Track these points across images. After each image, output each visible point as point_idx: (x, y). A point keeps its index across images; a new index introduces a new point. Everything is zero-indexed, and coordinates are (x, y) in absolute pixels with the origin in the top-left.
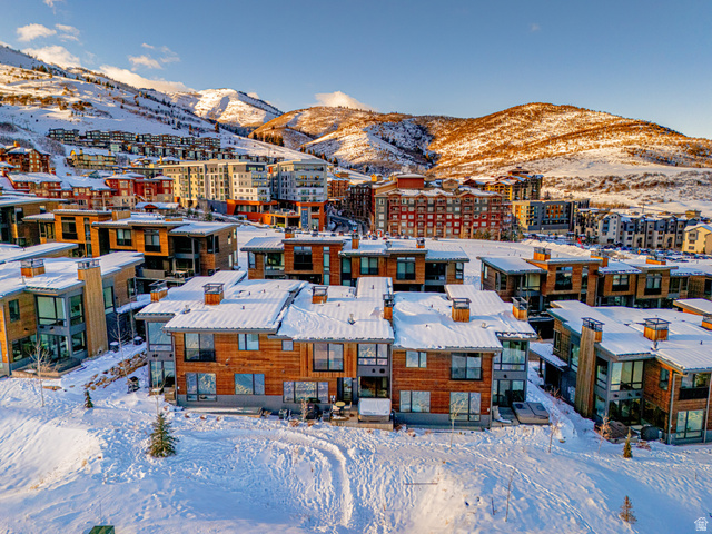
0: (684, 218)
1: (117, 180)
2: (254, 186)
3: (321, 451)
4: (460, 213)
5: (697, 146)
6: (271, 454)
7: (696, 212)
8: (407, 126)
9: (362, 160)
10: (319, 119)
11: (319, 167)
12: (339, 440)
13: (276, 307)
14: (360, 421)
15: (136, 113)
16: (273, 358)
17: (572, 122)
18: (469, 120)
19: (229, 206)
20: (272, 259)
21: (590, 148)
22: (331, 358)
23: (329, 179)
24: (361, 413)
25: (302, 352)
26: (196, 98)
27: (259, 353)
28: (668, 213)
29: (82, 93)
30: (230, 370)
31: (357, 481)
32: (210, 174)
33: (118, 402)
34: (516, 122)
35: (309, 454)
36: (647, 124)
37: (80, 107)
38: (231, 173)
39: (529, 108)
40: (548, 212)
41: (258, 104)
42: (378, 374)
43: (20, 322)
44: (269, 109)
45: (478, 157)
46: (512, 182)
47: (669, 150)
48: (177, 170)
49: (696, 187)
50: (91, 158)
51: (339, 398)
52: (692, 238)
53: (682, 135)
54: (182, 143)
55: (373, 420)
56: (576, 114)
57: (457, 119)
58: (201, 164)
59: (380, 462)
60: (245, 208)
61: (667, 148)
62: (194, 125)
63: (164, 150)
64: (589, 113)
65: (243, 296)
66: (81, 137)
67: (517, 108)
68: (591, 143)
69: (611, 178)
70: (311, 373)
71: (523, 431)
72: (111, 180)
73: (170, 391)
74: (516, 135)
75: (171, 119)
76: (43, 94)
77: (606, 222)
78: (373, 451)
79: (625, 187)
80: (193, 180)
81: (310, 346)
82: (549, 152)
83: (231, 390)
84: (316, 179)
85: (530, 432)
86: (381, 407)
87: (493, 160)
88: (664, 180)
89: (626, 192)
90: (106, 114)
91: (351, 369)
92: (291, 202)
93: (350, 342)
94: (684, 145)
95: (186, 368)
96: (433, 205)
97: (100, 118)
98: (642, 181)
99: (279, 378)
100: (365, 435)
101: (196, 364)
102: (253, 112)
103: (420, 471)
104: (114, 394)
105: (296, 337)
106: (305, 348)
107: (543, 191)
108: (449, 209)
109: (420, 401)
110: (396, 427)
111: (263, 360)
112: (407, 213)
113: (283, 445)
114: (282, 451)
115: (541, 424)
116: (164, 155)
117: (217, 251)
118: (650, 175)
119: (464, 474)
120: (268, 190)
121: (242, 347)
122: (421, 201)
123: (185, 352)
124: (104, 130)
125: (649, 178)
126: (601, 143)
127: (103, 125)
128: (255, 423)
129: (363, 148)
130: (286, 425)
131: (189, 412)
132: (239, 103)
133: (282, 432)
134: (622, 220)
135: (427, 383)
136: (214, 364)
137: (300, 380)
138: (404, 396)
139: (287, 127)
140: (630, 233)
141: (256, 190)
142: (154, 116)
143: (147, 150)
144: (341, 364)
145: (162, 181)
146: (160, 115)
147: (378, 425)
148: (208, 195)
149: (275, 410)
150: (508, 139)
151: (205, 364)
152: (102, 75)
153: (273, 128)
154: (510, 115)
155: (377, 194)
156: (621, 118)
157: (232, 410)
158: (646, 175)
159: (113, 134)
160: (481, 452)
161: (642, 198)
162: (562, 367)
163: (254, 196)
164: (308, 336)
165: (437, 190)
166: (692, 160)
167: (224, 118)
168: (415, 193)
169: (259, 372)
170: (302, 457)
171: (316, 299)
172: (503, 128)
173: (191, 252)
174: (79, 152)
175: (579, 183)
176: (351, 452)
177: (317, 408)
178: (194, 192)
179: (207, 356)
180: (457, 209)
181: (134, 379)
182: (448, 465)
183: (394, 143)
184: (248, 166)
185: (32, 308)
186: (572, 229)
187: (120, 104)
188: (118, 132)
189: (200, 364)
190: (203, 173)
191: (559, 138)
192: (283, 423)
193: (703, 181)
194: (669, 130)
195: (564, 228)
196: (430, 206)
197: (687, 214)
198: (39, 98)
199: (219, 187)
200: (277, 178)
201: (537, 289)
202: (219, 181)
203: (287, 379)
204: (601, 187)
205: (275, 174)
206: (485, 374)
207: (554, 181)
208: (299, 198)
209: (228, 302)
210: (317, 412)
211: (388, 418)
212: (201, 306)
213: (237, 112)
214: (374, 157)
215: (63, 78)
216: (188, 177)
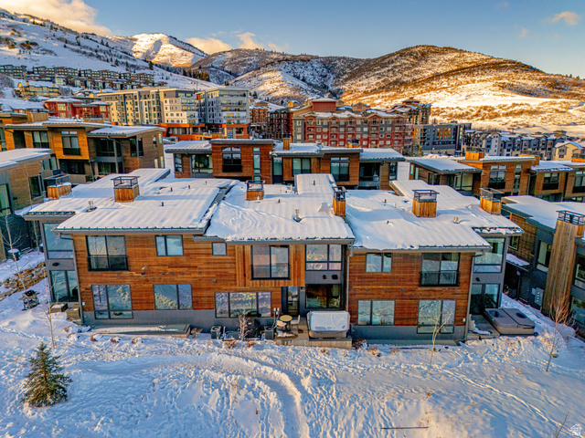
0: (553, 137)
1: (54, 103)
2: (183, 110)
3: (268, 382)
4: (368, 133)
5: (554, 80)
6: (201, 390)
7: (563, 132)
8: (315, 66)
9: (277, 94)
10: (239, 59)
11: (242, 93)
12: (288, 364)
13: (203, 203)
14: (311, 338)
15: (78, 51)
16: (202, 265)
17: (452, 61)
18: (367, 60)
20: (200, 162)
21: (468, 83)
22: (273, 262)
23: (251, 108)
24: (313, 327)
25: (238, 258)
26: (132, 42)
27: (184, 259)
28: (539, 133)
29: (28, 34)
30: (147, 281)
31: (318, 427)
32: (144, 101)
33: (6, 323)
34: (406, 62)
35: (251, 387)
36: (514, 62)
37: (27, 46)
38: (162, 99)
39: (417, 50)
40: (438, 134)
41: (187, 47)
42: (329, 281)
44: (197, 52)
45: (374, 91)
46: (407, 110)
47: (532, 84)
48: (114, 98)
49: (554, 114)
50: (37, 90)
51: (285, 311)
52: (562, 153)
53: (542, 72)
54: (120, 78)
55: (326, 337)
56: (456, 54)
57: (357, 60)
58: (135, 92)
59: (346, 396)
60: (176, 130)
61: (530, 83)
62: (130, 62)
63: (104, 84)
64: (466, 54)
65: (164, 193)
66: (29, 73)
67: (407, 49)
68: (469, 79)
69: (485, 108)
70: (250, 282)
71: (507, 345)
72: (49, 103)
73: (75, 307)
74: (406, 73)
75: (109, 58)
77: (489, 141)
78: (334, 379)
79: (497, 115)
80: (129, 106)
81: (248, 249)
82: (434, 86)
83: (150, 304)
84: (239, 104)
85: (517, 345)
86: (336, 321)
87: (388, 94)
88: (529, 108)
89: (498, 119)
90: (51, 52)
91: (299, 276)
92: (217, 126)
93: (298, 243)
94: (543, 80)
95: (90, 278)
96: (345, 126)
97: (46, 56)
98: (511, 110)
99: (209, 289)
100: (318, 356)
101: (104, 274)
102: (182, 54)
103: (400, 408)
104: (5, 312)
105: (229, 238)
106: (242, 252)
107: (431, 118)
108: (358, 130)
109: (381, 311)
110: (356, 345)
111: (189, 267)
112: (322, 133)
113: (217, 376)
114: (216, 385)
115: (525, 335)
116: (104, 88)
117: (142, 154)
118: (517, 105)
119: (460, 412)
120: (196, 113)
121: (161, 251)
122: (334, 122)
123: (89, 260)
124: (49, 66)
125: (516, 108)
126: (477, 79)
127: (48, 62)
128: (181, 345)
129: (278, 84)
130: (220, 346)
131: (96, 334)
132: (170, 46)
133: (215, 357)
134: (502, 139)
135: (390, 291)
136: (126, 273)
137: (236, 291)
138: (363, 307)
140: (508, 150)
141: (185, 114)
142: (94, 54)
143: (89, 83)
144: (286, 270)
145: (99, 105)
147: (334, 343)
148: (143, 119)
149: (206, 325)
150: (399, 76)
151: (116, 273)
152: (47, 21)
153: (200, 67)
154: (401, 56)
155: (294, 116)
156: (492, 58)
157: (152, 329)
158: (514, 105)
159: (56, 70)
160: (467, 375)
161: (511, 123)
162: (524, 266)
163: (184, 119)
164: (245, 236)
165: (347, 112)
166: (551, 92)
167: (157, 59)
168: (328, 115)
169: (185, 282)
170: (243, 392)
171: (251, 196)
172: (395, 67)
173: (113, 155)
174: (26, 84)
175: (459, 112)
176: (306, 382)
177: (257, 323)
179: (118, 265)
180: (366, 129)
181: (31, 293)
182: (435, 398)
183: (304, 80)
184: (178, 92)
186: (459, 148)
187: (63, 44)
188: (62, 68)
189: (110, 274)
190: (137, 100)
191: (441, 74)
192: (215, 344)
193: (560, 109)
194: (532, 68)
195: (451, 148)
196: (342, 126)
197: (556, 133)
199: (153, 112)
200: (204, 104)
201: (470, 189)
202: (152, 106)
203: (220, 290)
204: (477, 115)
205: (202, 101)
206: (462, 278)
207: (438, 111)
208: (225, 121)
209: (144, 198)
210: (258, 328)
211: (345, 335)
212: (111, 203)
213: (168, 53)
214: (287, 92)
215: (10, 20)
216: (124, 104)
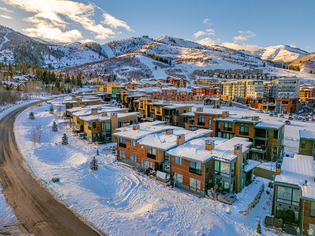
1: (195, 89)
2: (255, 91)
11: (294, 81)
14: (157, 179)
15: (228, 61)
16: (139, 150)
19: (245, 100)
24: (157, 176)
25: (145, 150)
26: (263, 51)
29: (209, 55)
30: (129, 152)
32: (239, 86)
37: (207, 61)
41: (296, 51)
43: (96, 129)
44: (302, 52)
48: (228, 84)
50: (203, 81)
54: (244, 72)
58: (236, 81)
60: (251, 101)
63: (235, 76)
66: (204, 73)
75: (243, 62)
76: (196, 57)
80: (233, 88)
83: (129, 158)
84: (291, 87)
90: (216, 62)
92: (273, 98)
95: (120, 149)
97: (214, 64)
99: (140, 157)
102: (292, 55)
116: (234, 78)
120: (262, 93)
121: (132, 145)
123: (119, 143)
124: (214, 69)
127: (213, 67)
132: (285, 51)
136: (125, 149)
139: (309, 60)
141: (256, 93)
142: (236, 62)
143: (228, 76)
145: (217, 89)
146: (239, 61)
148: (238, 95)
152: (223, 47)
153: (301, 62)
159: (216, 70)
163: (255, 95)
167: (276, 59)
173: (169, 115)
174: (200, 79)
178: (233, 94)
184: (254, 82)
185: (100, 125)
187: (223, 58)
190: (237, 86)
198: (194, 59)
199: (242, 92)
200: (273, 87)
202: (242, 89)
213: (284, 56)
215: (204, 50)
216: (231, 87)
